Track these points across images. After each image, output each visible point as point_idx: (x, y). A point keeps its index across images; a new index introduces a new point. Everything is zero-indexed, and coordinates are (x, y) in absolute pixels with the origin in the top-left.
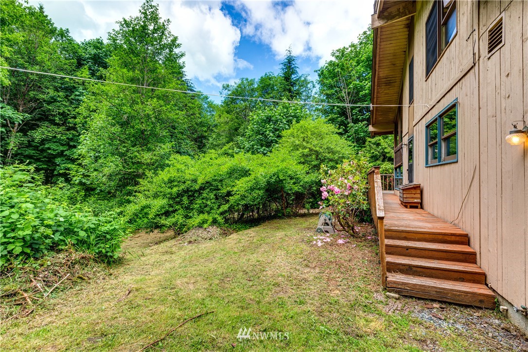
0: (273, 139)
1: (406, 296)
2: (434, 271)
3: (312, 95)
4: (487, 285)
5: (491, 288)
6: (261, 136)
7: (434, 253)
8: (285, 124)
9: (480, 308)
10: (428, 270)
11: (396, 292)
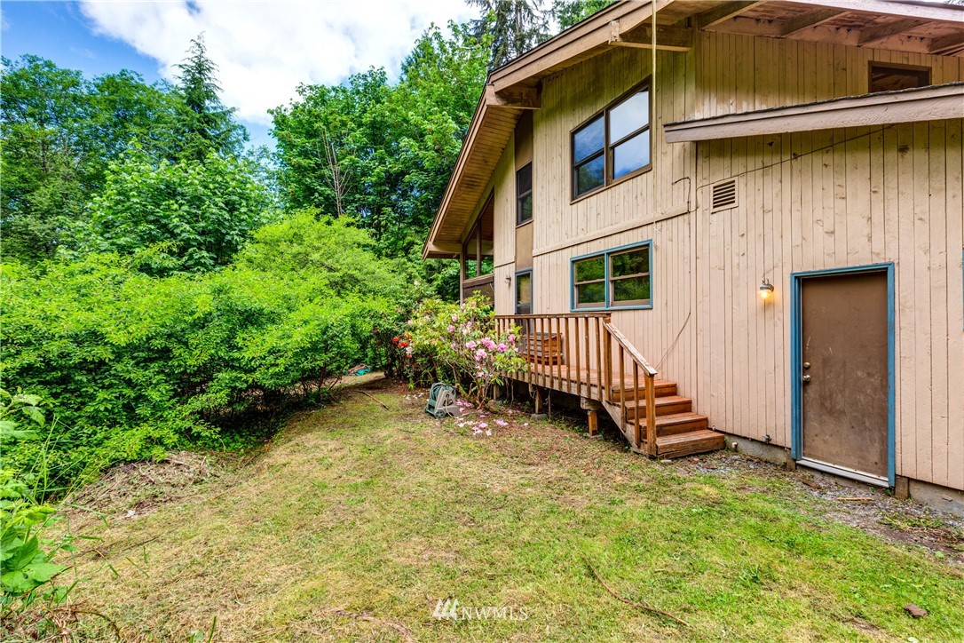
0: (192, 237)
1: (676, 458)
2: (677, 427)
3: (243, 154)
4: (711, 429)
5: (716, 431)
6: (153, 227)
7: (666, 408)
8: (222, 208)
9: (717, 450)
10: (673, 427)
11: (667, 457)
